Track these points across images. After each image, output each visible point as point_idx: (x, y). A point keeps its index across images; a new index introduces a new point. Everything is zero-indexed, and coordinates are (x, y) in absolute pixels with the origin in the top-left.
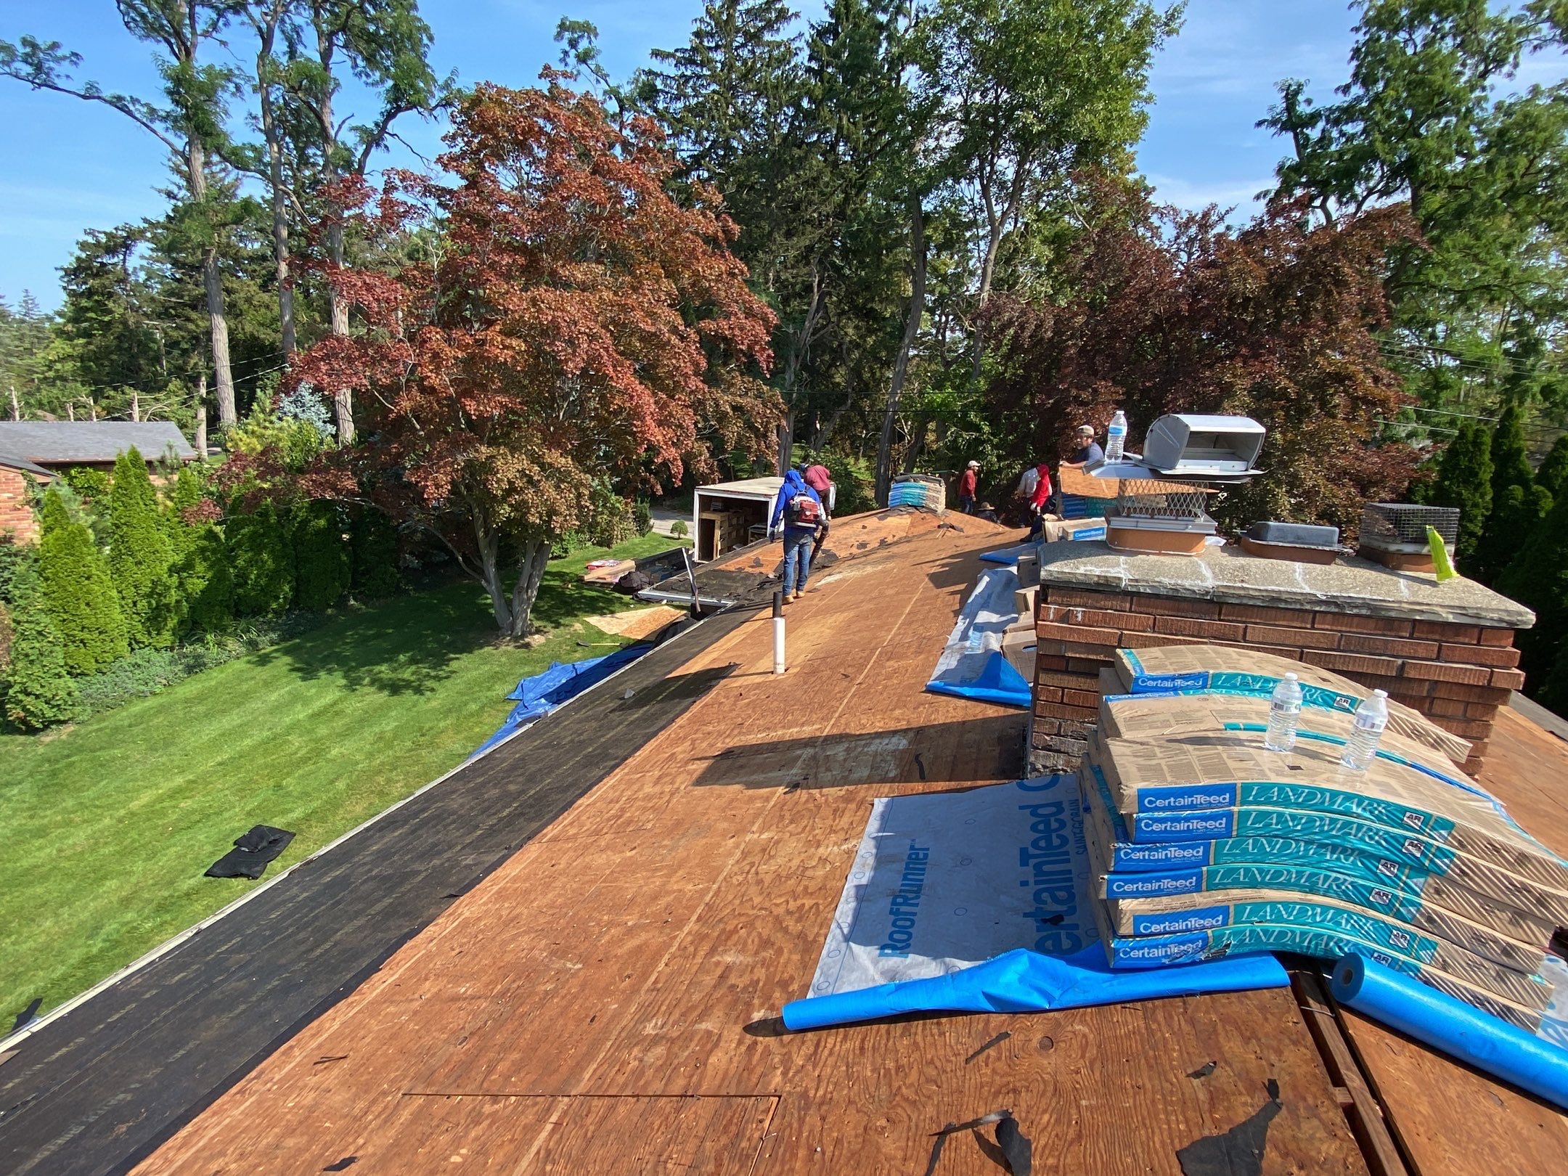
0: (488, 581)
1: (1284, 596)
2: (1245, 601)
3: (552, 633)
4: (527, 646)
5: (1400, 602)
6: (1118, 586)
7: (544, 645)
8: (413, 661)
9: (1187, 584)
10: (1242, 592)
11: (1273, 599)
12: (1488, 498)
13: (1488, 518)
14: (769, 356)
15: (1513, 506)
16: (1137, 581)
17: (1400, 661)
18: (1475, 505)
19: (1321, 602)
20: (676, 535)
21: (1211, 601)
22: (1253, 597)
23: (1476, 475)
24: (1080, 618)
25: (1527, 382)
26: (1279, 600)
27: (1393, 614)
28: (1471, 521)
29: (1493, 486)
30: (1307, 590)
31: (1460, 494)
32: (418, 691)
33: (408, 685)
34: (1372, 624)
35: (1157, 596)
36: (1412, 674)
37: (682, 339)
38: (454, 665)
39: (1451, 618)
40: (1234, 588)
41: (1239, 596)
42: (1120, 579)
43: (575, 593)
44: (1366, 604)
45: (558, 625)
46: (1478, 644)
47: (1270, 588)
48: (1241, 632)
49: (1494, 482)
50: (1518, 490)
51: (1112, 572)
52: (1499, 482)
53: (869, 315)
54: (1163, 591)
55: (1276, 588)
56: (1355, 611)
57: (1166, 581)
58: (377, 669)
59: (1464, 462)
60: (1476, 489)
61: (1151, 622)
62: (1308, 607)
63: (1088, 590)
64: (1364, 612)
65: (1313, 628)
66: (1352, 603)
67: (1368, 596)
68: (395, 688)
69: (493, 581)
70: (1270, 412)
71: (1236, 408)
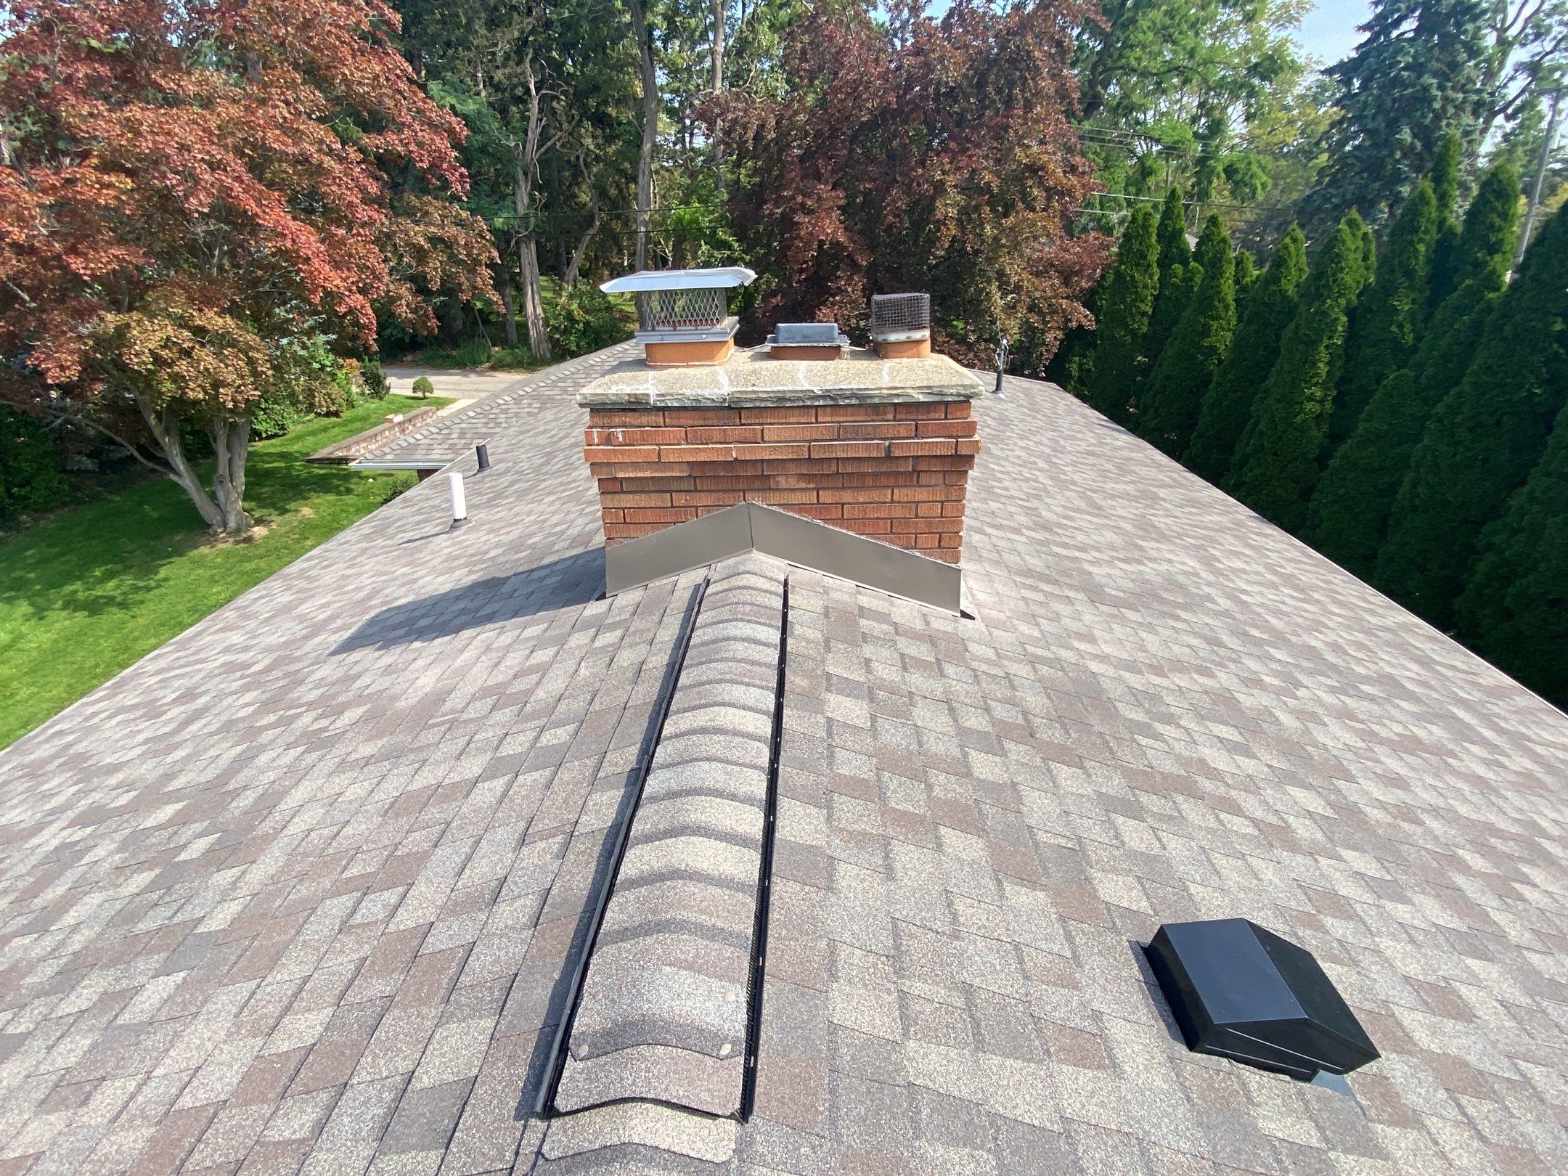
0: (178, 474)
1: (788, 395)
2: (758, 404)
3: (277, 521)
4: (249, 540)
5: (880, 389)
6: (648, 403)
7: (267, 537)
8: (110, 575)
9: (707, 393)
10: (753, 396)
11: (781, 399)
12: (1156, 278)
13: (1156, 298)
14: (462, 175)
15: (1174, 285)
16: (663, 395)
17: (887, 443)
18: (1145, 286)
19: (818, 397)
20: (420, 394)
21: (729, 408)
22: (763, 400)
23: (1145, 257)
24: (621, 439)
25: (1212, 162)
26: (784, 399)
27: (876, 401)
28: (1142, 301)
29: (1159, 266)
30: (807, 387)
31: (1133, 277)
32: (123, 605)
33: (111, 601)
34: (863, 410)
35: (685, 408)
36: (897, 453)
37: (341, 160)
38: (163, 573)
39: (922, 398)
40: (746, 392)
41: (751, 400)
42: (648, 395)
43: (304, 474)
44: (853, 395)
45: (284, 511)
46: (946, 418)
47: (775, 389)
48: (759, 434)
49: (1160, 264)
50: (1177, 268)
51: (640, 389)
52: (1164, 263)
53: (600, 120)
54: (688, 403)
55: (781, 388)
56: (847, 401)
57: (688, 392)
58: (69, 588)
59: (1136, 246)
60: (1146, 271)
61: (683, 435)
62: (809, 403)
63: (624, 410)
64: (854, 402)
65: (817, 422)
66: (842, 394)
67: (855, 387)
68: (93, 607)
69: (185, 474)
70: (977, 208)
71: (948, 207)
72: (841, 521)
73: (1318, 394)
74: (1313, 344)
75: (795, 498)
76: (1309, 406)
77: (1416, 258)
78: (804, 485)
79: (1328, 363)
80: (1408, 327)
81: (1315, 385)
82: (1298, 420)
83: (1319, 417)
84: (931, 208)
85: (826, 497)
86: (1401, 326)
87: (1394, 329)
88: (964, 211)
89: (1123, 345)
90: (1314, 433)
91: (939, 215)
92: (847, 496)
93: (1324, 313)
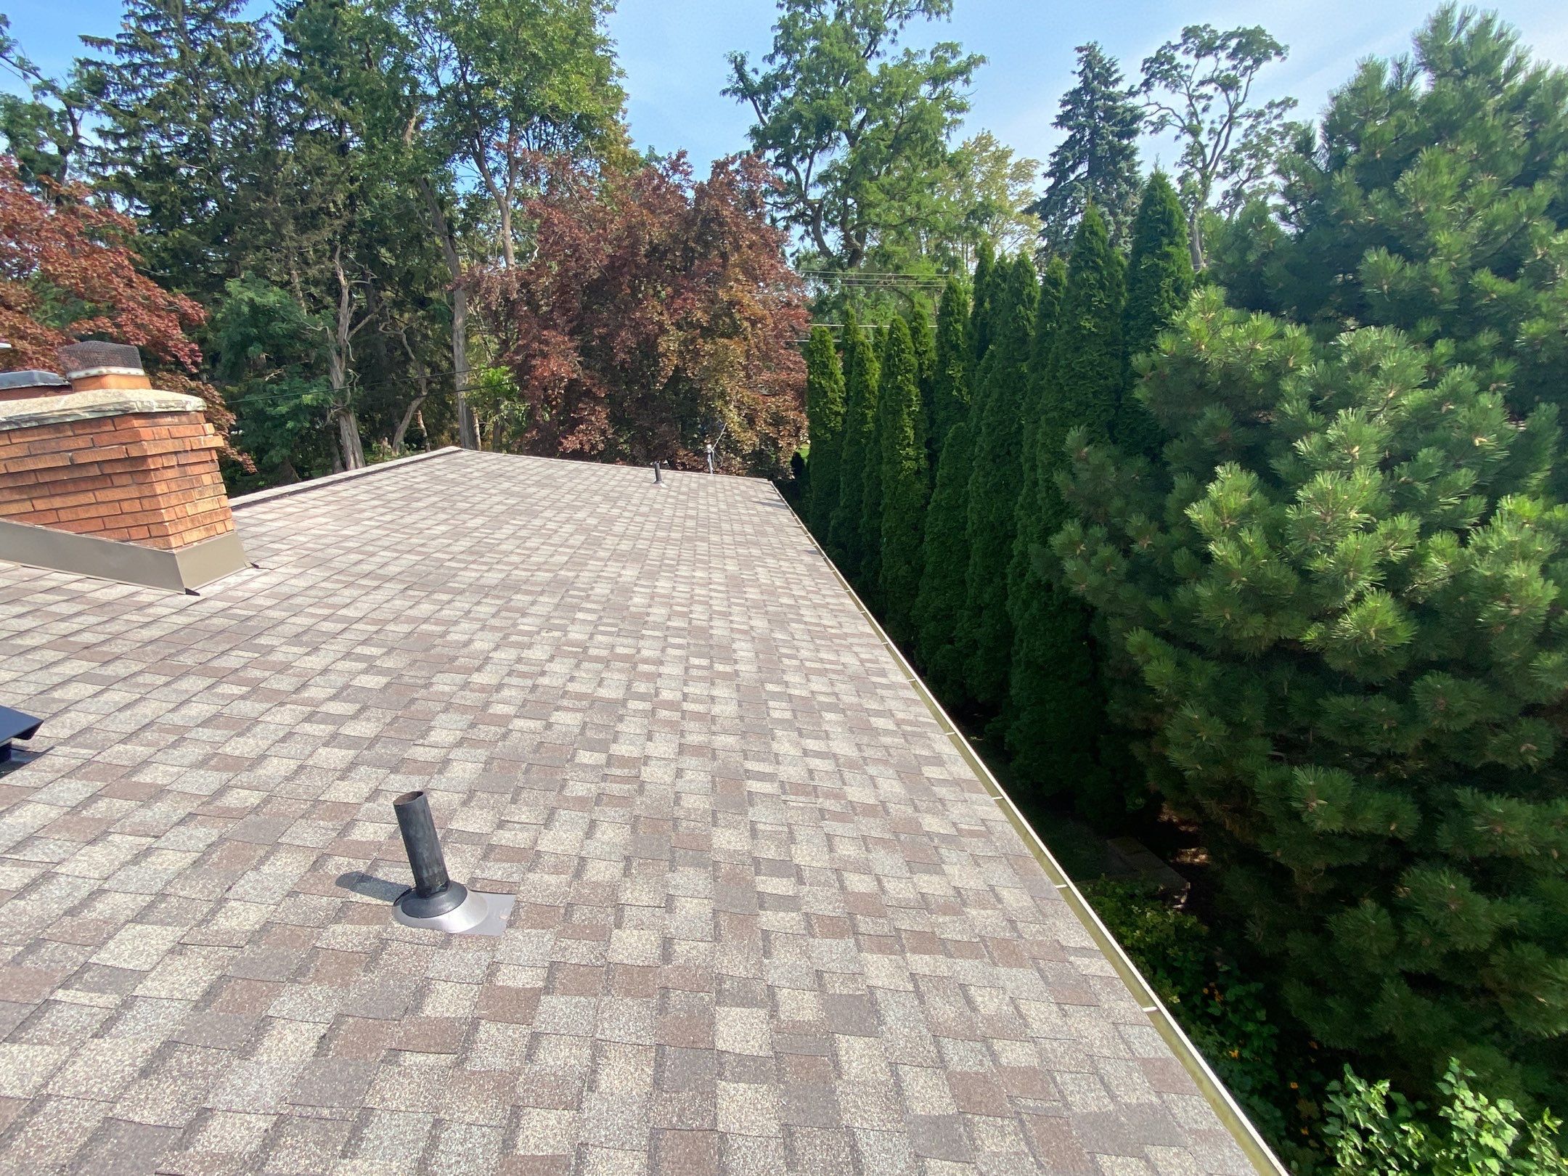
12: (841, 383)
13: (845, 400)
18: (834, 391)
28: (832, 403)
29: (843, 373)
36: (81, 461)
46: (115, 429)
49: (846, 371)
60: (832, 378)
70: (693, 341)
71: (670, 343)
72: (58, 523)
73: (912, 453)
74: (897, 413)
75: (14, 509)
76: (907, 464)
77: (956, 335)
78: (17, 497)
79: (914, 428)
80: (965, 390)
81: (909, 445)
82: (901, 477)
83: (918, 472)
84: (655, 345)
85: (40, 505)
86: (959, 391)
87: (955, 393)
88: (684, 343)
89: (825, 442)
90: (918, 486)
91: (661, 349)
92: (57, 502)
93: (900, 388)
